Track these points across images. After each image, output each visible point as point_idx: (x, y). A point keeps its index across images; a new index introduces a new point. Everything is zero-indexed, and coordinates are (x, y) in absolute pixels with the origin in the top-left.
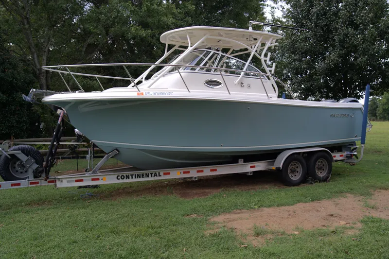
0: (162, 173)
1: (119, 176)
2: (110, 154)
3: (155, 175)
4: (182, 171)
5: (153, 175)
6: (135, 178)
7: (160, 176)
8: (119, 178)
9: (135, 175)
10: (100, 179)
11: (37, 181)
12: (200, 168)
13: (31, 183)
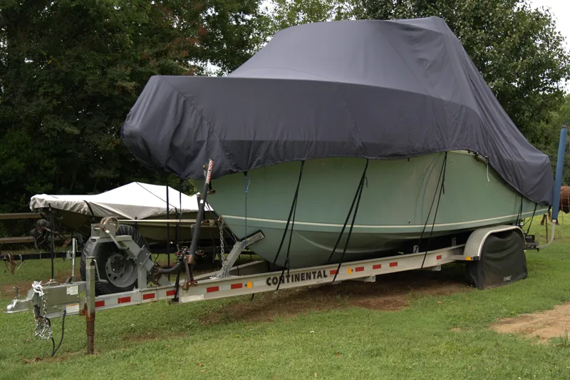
0: (328, 273)
1: (269, 279)
2: (248, 239)
3: (320, 275)
4: (354, 268)
5: (316, 275)
6: (293, 281)
7: (325, 276)
8: (270, 281)
9: (292, 276)
10: (243, 285)
11: (153, 292)
12: (377, 261)
13: (145, 297)
